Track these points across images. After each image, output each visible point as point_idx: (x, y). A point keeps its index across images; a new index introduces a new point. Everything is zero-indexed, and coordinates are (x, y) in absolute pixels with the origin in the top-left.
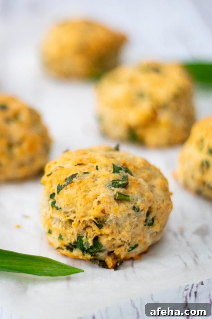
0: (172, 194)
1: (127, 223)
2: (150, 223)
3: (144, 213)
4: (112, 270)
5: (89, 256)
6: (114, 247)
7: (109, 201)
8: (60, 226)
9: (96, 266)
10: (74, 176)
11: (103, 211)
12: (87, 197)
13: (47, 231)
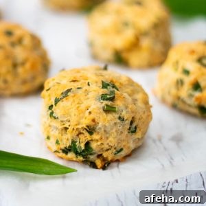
0: (151, 107)
1: (114, 130)
2: (133, 131)
3: (128, 122)
4: (101, 170)
5: (81, 158)
6: (103, 151)
7: (98, 112)
8: (57, 132)
9: (88, 166)
10: (69, 90)
11: (94, 120)
12: (80, 108)
13: (46, 137)
